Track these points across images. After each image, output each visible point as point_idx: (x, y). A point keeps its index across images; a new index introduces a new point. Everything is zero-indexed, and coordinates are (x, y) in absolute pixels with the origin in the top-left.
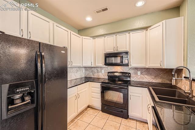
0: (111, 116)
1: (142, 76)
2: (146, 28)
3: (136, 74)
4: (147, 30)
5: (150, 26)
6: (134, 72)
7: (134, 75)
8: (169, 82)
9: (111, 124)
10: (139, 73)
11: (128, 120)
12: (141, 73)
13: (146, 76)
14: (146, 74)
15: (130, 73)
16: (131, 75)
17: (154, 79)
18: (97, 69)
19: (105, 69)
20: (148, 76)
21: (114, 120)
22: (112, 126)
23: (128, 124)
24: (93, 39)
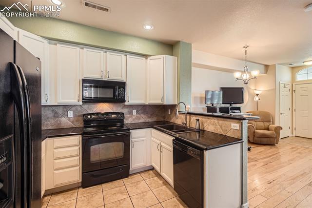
0: (104, 185)
1: (138, 115)
2: (146, 56)
3: (131, 113)
4: (146, 59)
5: (150, 56)
6: (128, 112)
7: (128, 116)
8: (162, 120)
9: (113, 193)
10: (134, 112)
11: (130, 177)
12: (137, 112)
13: (142, 115)
14: (143, 113)
15: (123, 114)
16: (125, 116)
17: (150, 117)
18: (53, 111)
19: (76, 110)
20: (144, 114)
21: (112, 186)
22: (115, 194)
23: (133, 181)
24: (50, 43)
